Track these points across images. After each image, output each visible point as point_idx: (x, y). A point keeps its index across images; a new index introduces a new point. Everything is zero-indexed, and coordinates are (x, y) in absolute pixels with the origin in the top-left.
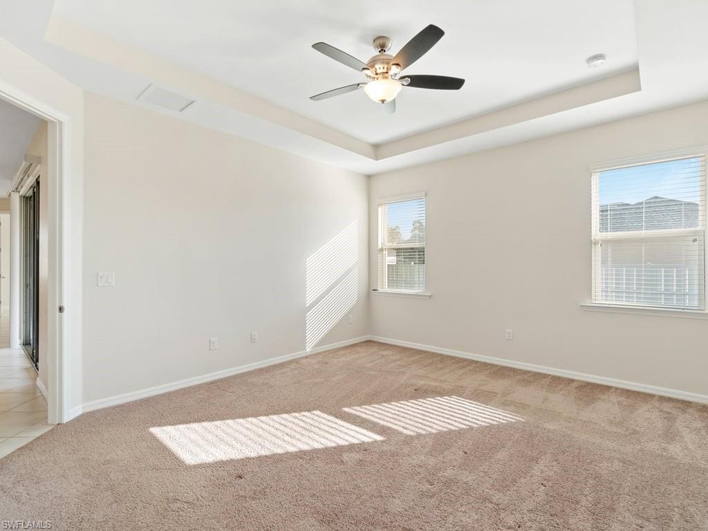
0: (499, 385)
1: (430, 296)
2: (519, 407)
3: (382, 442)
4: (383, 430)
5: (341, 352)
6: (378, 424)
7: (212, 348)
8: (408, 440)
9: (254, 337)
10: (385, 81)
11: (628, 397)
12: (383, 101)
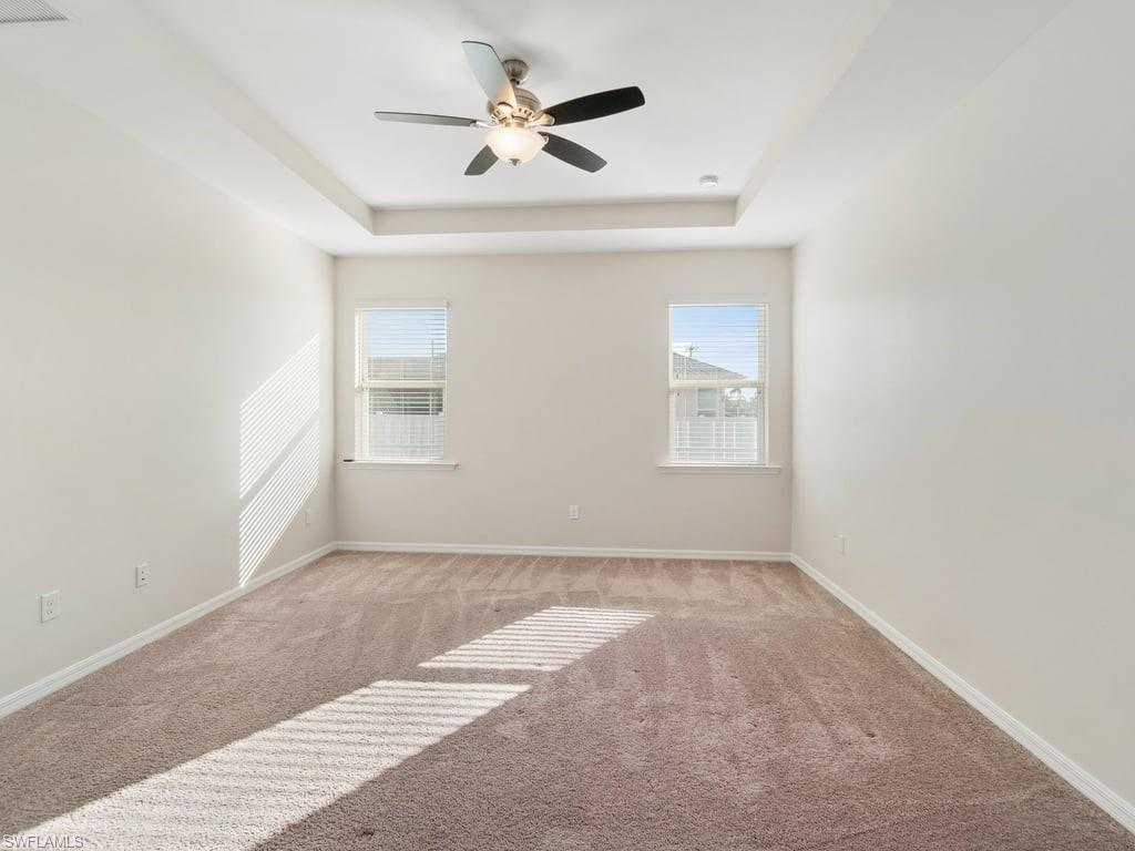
0: (587, 581)
1: (456, 466)
2: (635, 603)
3: (530, 692)
4: (513, 677)
5: (308, 578)
6: (498, 670)
7: (46, 617)
8: (560, 679)
9: (140, 577)
10: (520, 130)
11: (712, 568)
12: (515, 161)
